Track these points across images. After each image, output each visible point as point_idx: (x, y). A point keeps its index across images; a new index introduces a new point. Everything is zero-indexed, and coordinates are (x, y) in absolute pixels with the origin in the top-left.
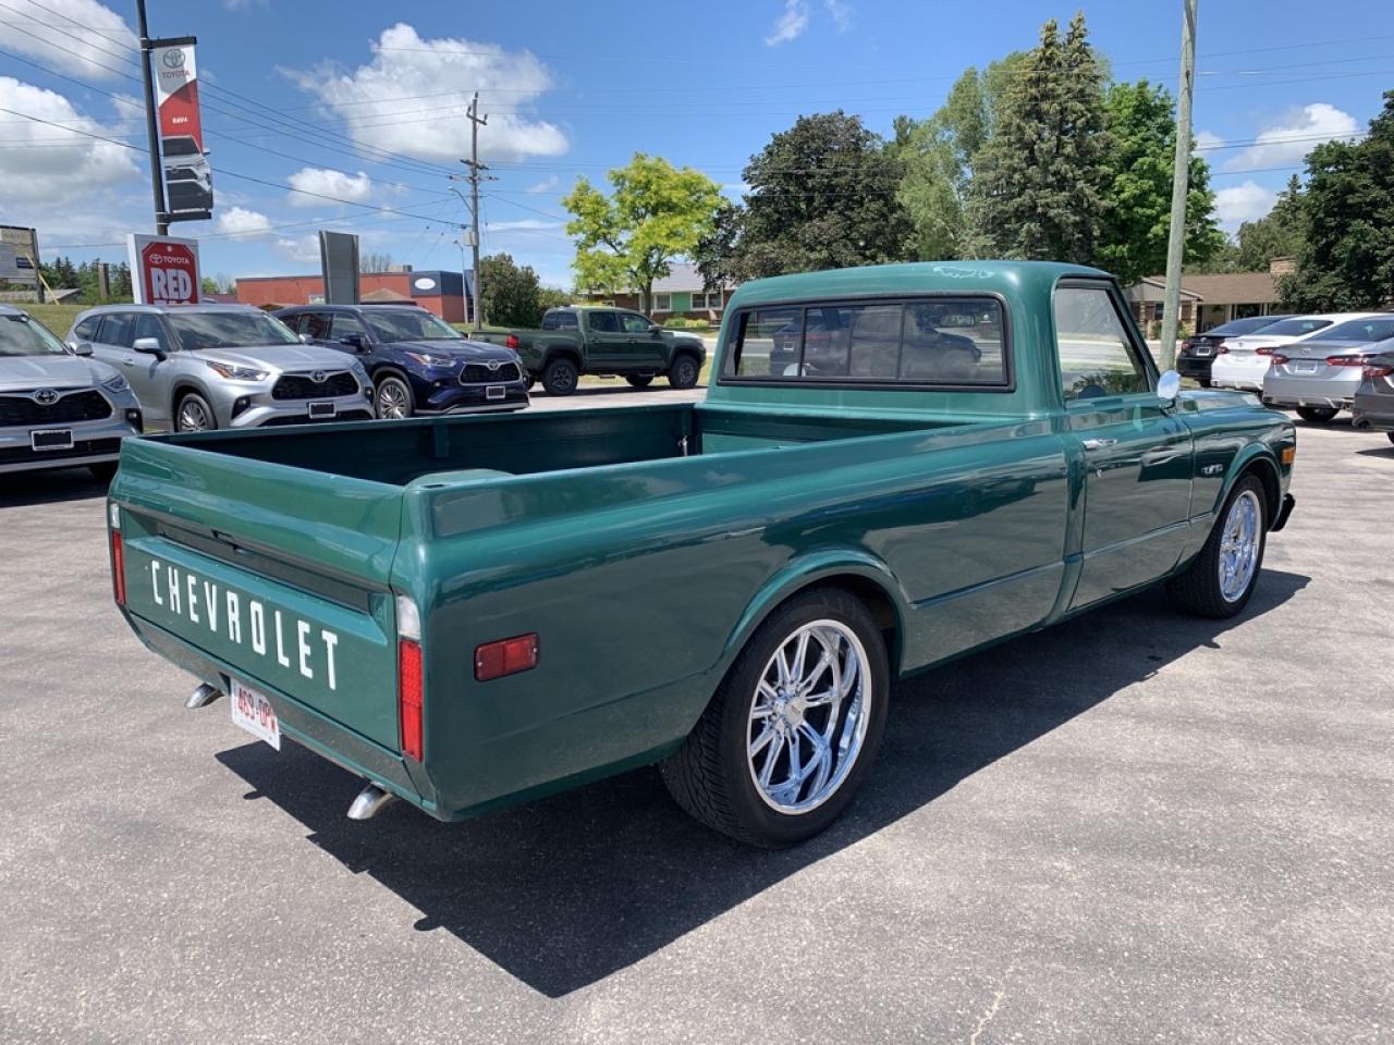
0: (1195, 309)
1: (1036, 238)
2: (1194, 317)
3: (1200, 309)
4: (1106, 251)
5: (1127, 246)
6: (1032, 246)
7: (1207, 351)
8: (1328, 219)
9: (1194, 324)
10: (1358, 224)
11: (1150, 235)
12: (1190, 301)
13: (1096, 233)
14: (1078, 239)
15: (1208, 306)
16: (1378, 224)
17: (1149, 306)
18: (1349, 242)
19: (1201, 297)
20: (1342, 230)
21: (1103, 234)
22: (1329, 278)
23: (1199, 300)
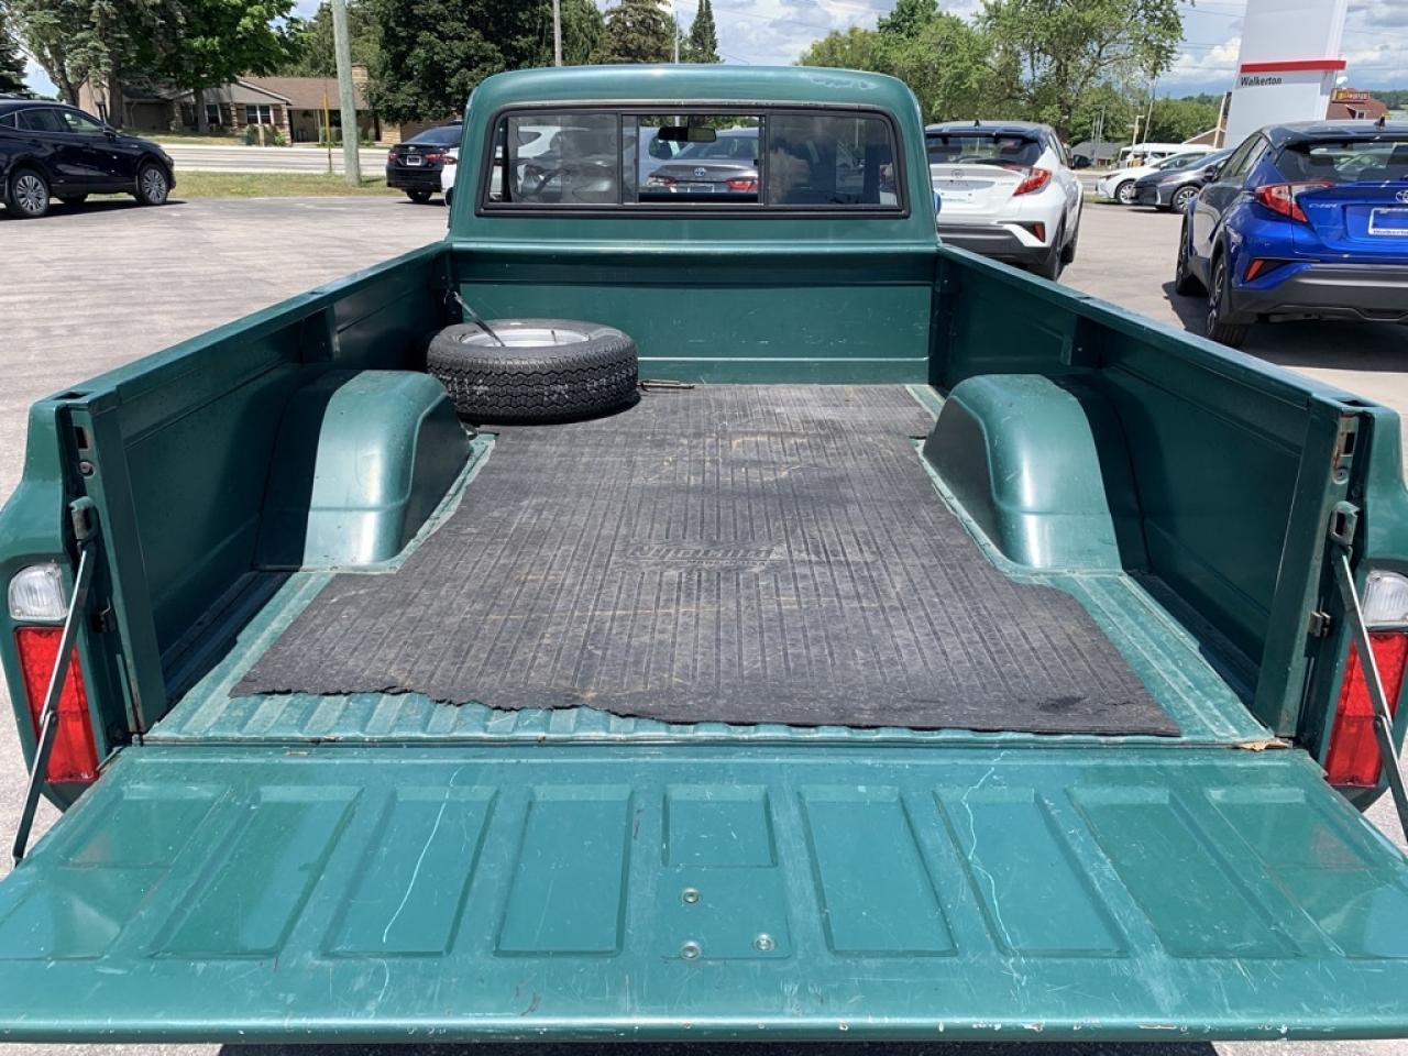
0: (285, 113)
1: (112, 20)
2: (286, 122)
3: (290, 112)
4: (197, 43)
5: (217, 38)
6: (107, 29)
7: (417, 160)
8: (398, 29)
9: (287, 129)
10: (424, 36)
11: (239, 29)
12: (278, 105)
13: (182, 21)
14: (161, 25)
15: (298, 111)
16: (442, 37)
17: (240, 107)
18: (420, 52)
19: (290, 101)
20: (412, 42)
21: (189, 24)
22: (408, 88)
23: (288, 104)
